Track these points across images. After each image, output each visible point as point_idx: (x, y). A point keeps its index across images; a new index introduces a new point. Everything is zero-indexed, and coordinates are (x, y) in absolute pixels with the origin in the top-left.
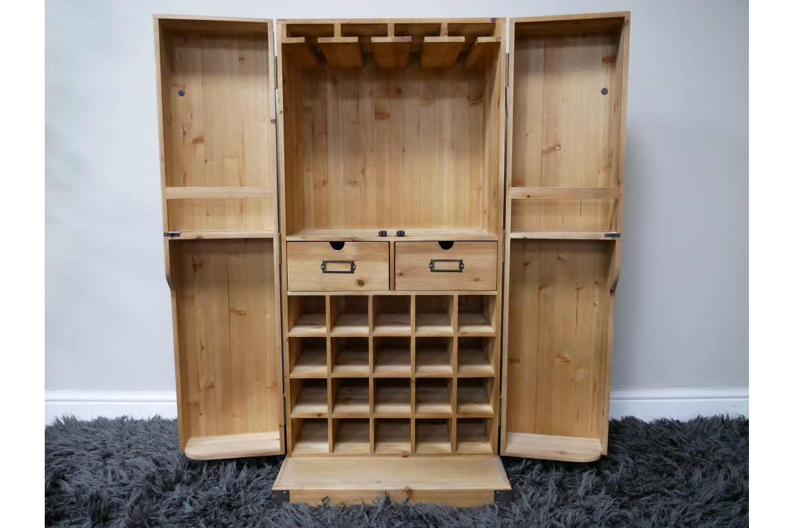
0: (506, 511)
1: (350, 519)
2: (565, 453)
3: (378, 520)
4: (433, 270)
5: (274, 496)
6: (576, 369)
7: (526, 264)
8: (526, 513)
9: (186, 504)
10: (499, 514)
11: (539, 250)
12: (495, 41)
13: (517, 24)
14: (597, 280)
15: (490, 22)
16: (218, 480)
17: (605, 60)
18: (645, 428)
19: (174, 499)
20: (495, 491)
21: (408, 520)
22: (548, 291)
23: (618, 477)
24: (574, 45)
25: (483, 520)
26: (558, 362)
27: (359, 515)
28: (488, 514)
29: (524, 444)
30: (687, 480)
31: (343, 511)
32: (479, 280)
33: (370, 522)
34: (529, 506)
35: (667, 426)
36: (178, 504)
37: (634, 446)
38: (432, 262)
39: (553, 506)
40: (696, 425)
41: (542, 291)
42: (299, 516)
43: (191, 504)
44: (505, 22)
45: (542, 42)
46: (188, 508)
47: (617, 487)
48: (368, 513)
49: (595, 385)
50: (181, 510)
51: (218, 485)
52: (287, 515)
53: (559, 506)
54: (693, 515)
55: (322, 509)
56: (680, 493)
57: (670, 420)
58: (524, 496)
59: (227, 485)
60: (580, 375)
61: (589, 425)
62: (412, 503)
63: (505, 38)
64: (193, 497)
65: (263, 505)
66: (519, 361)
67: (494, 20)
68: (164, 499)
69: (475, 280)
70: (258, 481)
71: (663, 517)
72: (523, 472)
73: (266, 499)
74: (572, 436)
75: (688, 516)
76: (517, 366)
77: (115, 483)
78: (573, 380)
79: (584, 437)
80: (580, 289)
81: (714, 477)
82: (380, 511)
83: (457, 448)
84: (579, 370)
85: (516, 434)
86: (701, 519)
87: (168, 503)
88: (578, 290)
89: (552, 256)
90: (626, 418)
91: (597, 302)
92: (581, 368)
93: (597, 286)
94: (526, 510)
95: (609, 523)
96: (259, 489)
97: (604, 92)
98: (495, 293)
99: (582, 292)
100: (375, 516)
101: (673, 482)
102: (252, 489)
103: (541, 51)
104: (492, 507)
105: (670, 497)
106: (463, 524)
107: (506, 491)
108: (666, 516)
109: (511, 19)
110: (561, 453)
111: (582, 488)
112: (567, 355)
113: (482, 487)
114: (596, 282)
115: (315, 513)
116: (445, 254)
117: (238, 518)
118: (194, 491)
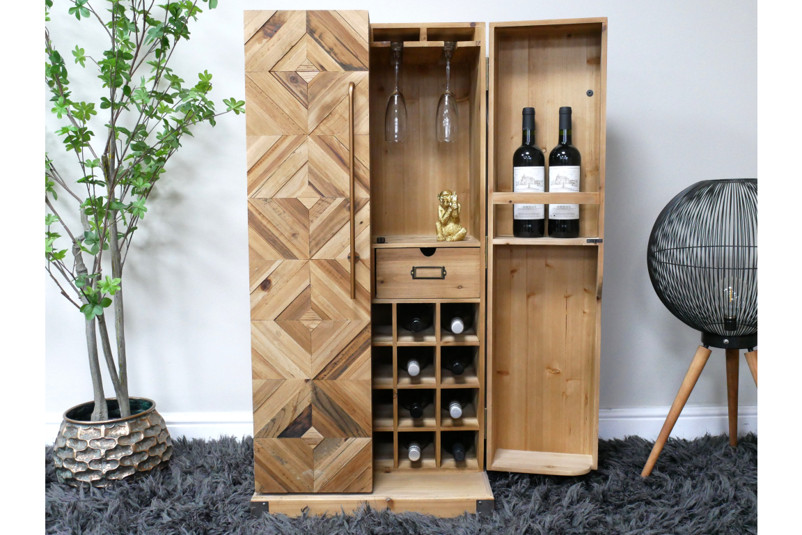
0: (487, 519)
1: (330, 526)
2: (553, 467)
3: (358, 527)
4: (414, 277)
5: (253, 508)
6: (567, 380)
7: (513, 272)
8: (507, 521)
9: (164, 515)
10: (479, 521)
11: (527, 257)
12: (474, 45)
13: (496, 28)
14: (587, 288)
15: (469, 26)
16: (193, 496)
17: (589, 62)
18: (646, 446)
19: (152, 511)
20: (478, 501)
21: (388, 525)
22: (536, 299)
23: (606, 488)
24: (559, 46)
25: (463, 525)
26: (548, 373)
27: (339, 522)
28: (469, 521)
29: (512, 459)
30: (676, 491)
31: (323, 519)
32: (462, 287)
33: (350, 528)
34: (511, 514)
35: (671, 445)
36: (156, 516)
37: (630, 463)
38: (414, 269)
39: (534, 513)
40: (702, 443)
41: (531, 300)
42: (279, 524)
43: (169, 514)
44: (485, 26)
45: (526, 43)
46: (166, 519)
47: (601, 496)
48: (348, 521)
49: (586, 398)
50: (160, 521)
51: (194, 501)
52: (266, 522)
53: (539, 514)
54: (673, 519)
55: (301, 519)
56: (666, 502)
57: (676, 439)
58: (506, 506)
59: (204, 500)
60: (571, 387)
61: (582, 440)
62: (392, 512)
63: (484, 42)
64: (171, 508)
65: (242, 517)
66: (507, 373)
67: (473, 24)
68: (141, 512)
69: (458, 288)
70: (234, 496)
71: (641, 522)
72: (509, 486)
73: (245, 512)
74: (564, 452)
75: (667, 520)
76: (506, 378)
77: (87, 499)
78: (564, 393)
79: (576, 453)
80: (569, 296)
81: (704, 488)
82: (360, 519)
83: (441, 463)
84: (569, 382)
85: (506, 450)
86: (680, 522)
87: (146, 514)
88: (566, 297)
89: (540, 263)
90: (630, 438)
91: (586, 311)
92: (571, 379)
93: (586, 294)
94: (507, 517)
95: (587, 526)
96: (237, 503)
97: (590, 93)
98: (478, 301)
99: (571, 300)
100: (355, 523)
101: (660, 491)
102: (230, 503)
103: (525, 52)
104: (473, 515)
105: (655, 506)
106: (443, 529)
107: (488, 501)
108: (644, 520)
109: (490, 24)
110: (549, 467)
111: (566, 499)
112: (557, 367)
113: (465, 497)
114: (585, 290)
115: (295, 522)
116: (427, 261)
117: (218, 525)
118: (171, 503)
